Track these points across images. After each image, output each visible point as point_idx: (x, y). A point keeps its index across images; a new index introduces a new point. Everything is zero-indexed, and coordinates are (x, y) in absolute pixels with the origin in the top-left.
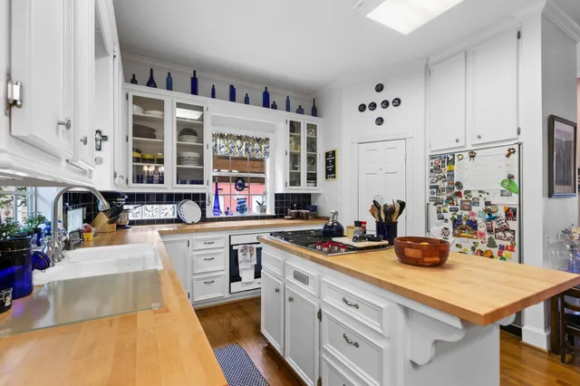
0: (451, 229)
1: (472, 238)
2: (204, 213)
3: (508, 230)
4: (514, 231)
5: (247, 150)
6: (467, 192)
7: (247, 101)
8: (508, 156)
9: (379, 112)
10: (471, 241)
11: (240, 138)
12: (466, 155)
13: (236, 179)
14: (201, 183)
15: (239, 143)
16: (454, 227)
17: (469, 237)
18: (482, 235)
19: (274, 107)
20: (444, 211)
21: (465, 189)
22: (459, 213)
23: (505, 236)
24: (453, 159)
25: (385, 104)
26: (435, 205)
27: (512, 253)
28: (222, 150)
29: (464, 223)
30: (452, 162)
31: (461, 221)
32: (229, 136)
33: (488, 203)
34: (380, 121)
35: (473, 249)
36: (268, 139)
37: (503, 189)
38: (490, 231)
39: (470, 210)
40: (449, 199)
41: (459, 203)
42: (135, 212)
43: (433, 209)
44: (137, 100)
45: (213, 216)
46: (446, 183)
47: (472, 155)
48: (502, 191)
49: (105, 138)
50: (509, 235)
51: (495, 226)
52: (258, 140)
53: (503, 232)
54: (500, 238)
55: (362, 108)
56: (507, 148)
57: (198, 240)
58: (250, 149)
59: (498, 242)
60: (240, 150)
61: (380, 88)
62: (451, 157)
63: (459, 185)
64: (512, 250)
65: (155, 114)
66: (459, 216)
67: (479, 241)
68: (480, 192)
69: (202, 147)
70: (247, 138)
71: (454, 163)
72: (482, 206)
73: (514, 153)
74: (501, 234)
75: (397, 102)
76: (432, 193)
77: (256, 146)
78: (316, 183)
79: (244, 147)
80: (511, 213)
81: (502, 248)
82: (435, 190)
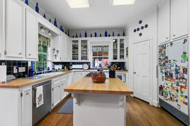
0: (164, 77)
1: (171, 81)
2: (89, 67)
3: (184, 78)
4: (186, 79)
5: (102, 50)
6: (170, 60)
7: (101, 36)
8: (184, 43)
9: (141, 31)
10: (171, 82)
11: (100, 46)
12: (169, 44)
13: (99, 58)
14: (87, 59)
15: (99, 48)
16: (165, 76)
17: (170, 81)
18: (174, 80)
19: (109, 36)
20: (163, 69)
21: (169, 59)
22: (167, 70)
23: (183, 82)
24: (166, 46)
25: (142, 28)
26: (160, 66)
27: (185, 90)
28: (95, 50)
29: (169, 74)
30: (165, 48)
31: (168, 73)
32: (97, 46)
33: (176, 66)
34: (141, 34)
35: (171, 86)
36: (108, 46)
37: (182, 59)
38: (177, 78)
39: (170, 68)
40: (164, 63)
41: (167, 65)
42: (74, 66)
43: (159, 68)
44: (73, 41)
45: (92, 68)
46: (163, 57)
47: (171, 44)
48: (182, 60)
49: (58, 51)
50: (184, 81)
51: (179, 76)
52: (105, 46)
53: (182, 79)
54: (181, 82)
55: (135, 31)
56: (184, 39)
57: (84, 74)
58: (103, 49)
59: (180, 84)
60: (100, 49)
61: (140, 22)
62: (165, 46)
63: (167, 57)
64: (185, 88)
65: (77, 44)
66: (167, 71)
67: (173, 83)
68: (174, 60)
69: (87, 50)
70: (102, 46)
71: (166, 48)
72: (175, 67)
73: (186, 41)
74: (181, 80)
75: (146, 26)
76: (159, 61)
77: (105, 48)
78: (124, 58)
79: (101, 49)
80: (185, 70)
81: (182, 87)
82: (160, 60)
